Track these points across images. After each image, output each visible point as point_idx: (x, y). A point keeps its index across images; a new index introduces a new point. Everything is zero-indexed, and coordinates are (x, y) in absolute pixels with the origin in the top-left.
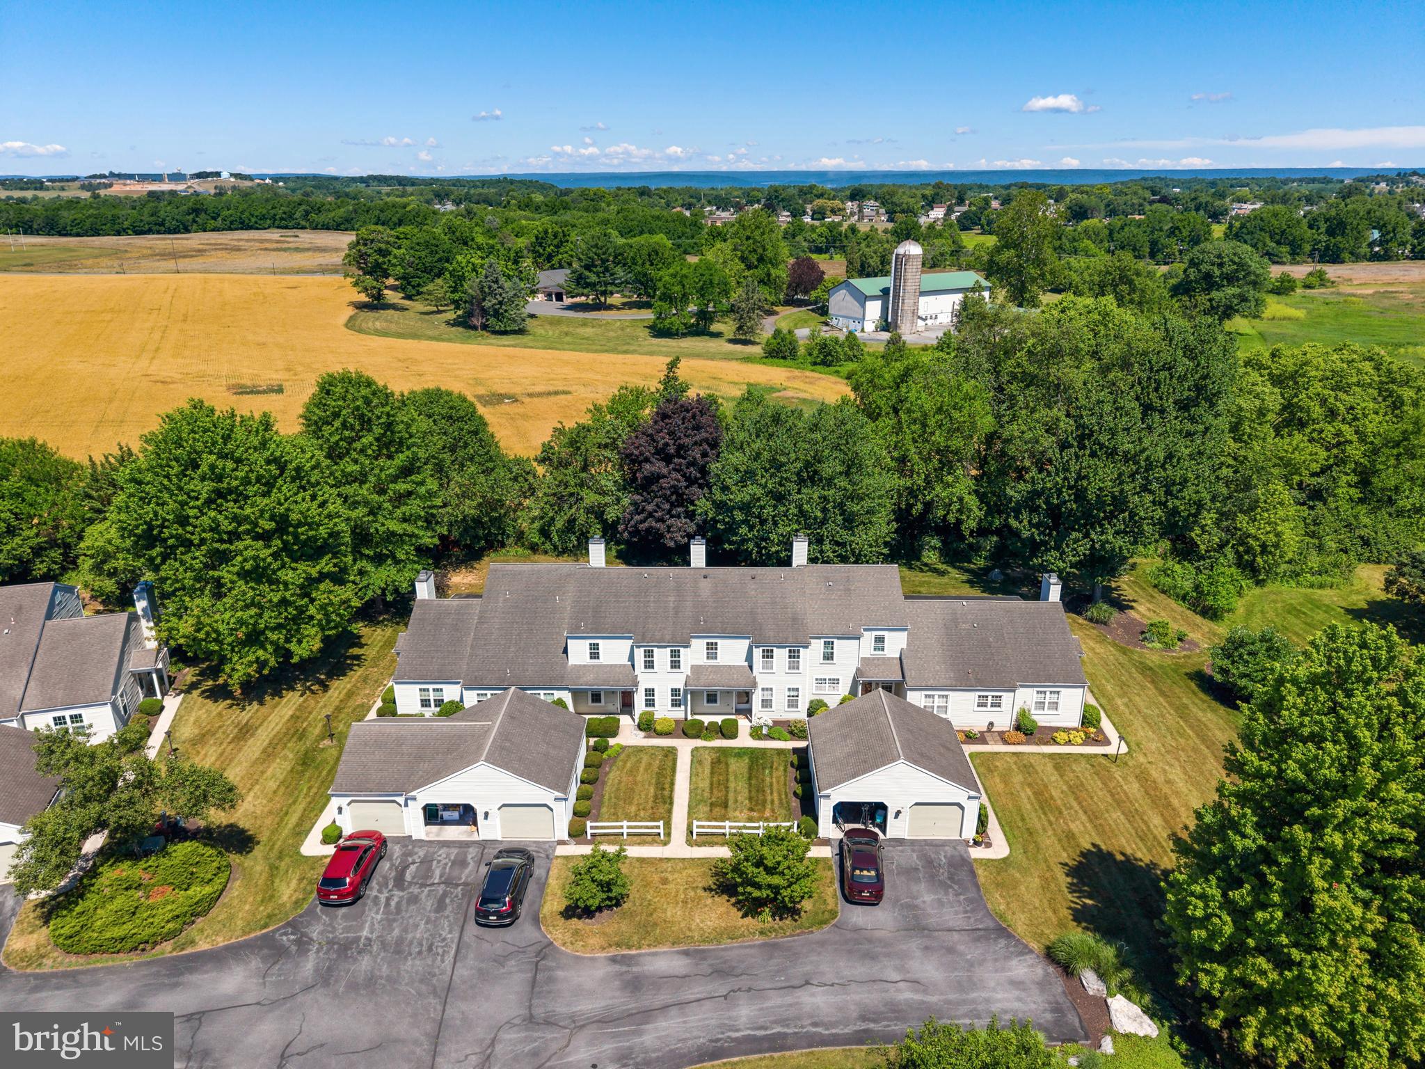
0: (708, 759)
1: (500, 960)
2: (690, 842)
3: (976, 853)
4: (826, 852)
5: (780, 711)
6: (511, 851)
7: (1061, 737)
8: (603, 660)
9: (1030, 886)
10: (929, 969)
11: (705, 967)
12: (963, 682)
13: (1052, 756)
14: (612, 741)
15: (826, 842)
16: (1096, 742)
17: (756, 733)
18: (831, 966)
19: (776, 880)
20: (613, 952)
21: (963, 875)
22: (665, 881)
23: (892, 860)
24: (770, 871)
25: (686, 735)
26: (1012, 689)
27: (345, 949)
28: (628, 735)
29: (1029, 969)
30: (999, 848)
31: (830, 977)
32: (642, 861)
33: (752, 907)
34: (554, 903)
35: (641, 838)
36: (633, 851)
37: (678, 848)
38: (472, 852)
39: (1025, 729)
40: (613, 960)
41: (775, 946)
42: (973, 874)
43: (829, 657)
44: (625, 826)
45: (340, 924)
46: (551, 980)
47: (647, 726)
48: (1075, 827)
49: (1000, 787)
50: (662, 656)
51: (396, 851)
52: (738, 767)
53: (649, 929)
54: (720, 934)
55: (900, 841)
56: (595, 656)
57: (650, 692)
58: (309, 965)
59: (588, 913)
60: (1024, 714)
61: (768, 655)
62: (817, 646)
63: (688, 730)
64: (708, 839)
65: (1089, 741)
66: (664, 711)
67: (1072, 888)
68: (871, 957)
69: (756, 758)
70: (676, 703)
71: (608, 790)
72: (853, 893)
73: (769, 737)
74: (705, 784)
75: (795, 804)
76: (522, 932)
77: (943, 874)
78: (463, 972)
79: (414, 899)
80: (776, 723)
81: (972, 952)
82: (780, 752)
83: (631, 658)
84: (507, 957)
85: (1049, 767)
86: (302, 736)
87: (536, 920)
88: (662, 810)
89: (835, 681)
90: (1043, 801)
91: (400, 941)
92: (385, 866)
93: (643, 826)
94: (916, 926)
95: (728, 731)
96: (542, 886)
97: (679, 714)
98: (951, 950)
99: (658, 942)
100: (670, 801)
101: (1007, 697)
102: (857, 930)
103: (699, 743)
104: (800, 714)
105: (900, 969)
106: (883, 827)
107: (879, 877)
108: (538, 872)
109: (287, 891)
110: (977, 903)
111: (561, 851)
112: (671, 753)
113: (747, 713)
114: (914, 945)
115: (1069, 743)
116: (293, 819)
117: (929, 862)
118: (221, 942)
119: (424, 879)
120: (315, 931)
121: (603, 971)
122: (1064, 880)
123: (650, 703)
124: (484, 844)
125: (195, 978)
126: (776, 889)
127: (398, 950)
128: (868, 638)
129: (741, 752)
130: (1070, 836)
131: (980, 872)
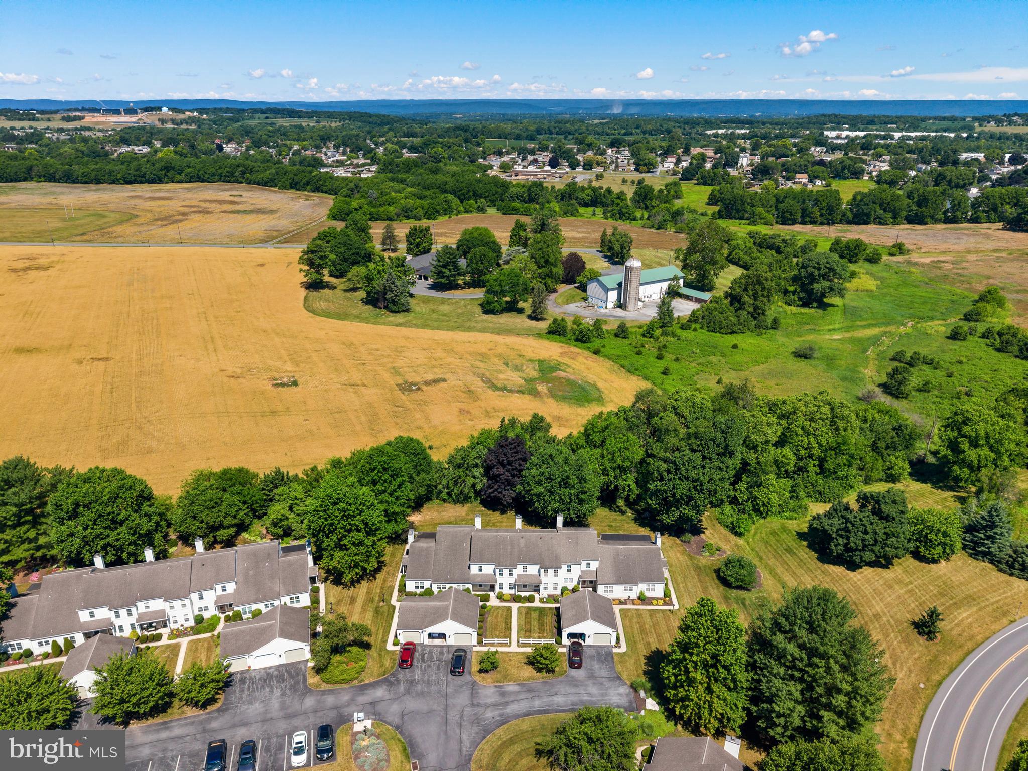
0: (523, 612)
1: (461, 686)
2: (518, 646)
3: (615, 650)
4: (564, 650)
5: (551, 591)
6: (458, 650)
7: (654, 602)
8: (484, 572)
9: (631, 663)
10: (594, 690)
11: (524, 689)
12: (619, 582)
13: (650, 610)
14: (488, 604)
15: (564, 646)
16: (668, 604)
17: (541, 601)
18: (564, 689)
19: (547, 662)
20: (496, 684)
21: (610, 658)
22: (510, 660)
23: (586, 653)
24: (545, 659)
25: (515, 601)
26: (637, 584)
27: (412, 682)
28: (494, 602)
29: (624, 690)
30: (623, 648)
31: (563, 692)
32: (502, 652)
33: (539, 670)
34: (475, 667)
35: (502, 645)
36: (500, 649)
37: (514, 648)
38: (445, 649)
39: (642, 599)
40: (496, 686)
41: (546, 682)
42: (613, 658)
43: (569, 571)
44: (496, 640)
45: (408, 675)
46: (477, 693)
47: (500, 597)
48: (651, 640)
49: (628, 624)
50: (506, 572)
51: (419, 648)
52: (535, 615)
53: (506, 677)
54: (529, 678)
55: (590, 646)
56: (480, 570)
57: (501, 584)
58: (402, 688)
59: (487, 671)
60: (642, 593)
61: (546, 571)
62: (565, 567)
63: (516, 599)
64: (525, 645)
65: (665, 604)
66: (507, 591)
67: (646, 664)
68: (576, 686)
69: (541, 611)
70: (511, 588)
71: (488, 625)
72: (572, 665)
73: (546, 602)
74: (522, 623)
75: (555, 631)
76: (466, 678)
77: (603, 658)
78: (450, 690)
79: (429, 666)
80: (549, 596)
81: (607, 684)
82: (550, 609)
83: (495, 571)
84: (463, 685)
85: (648, 616)
86: (372, 600)
87: (470, 673)
88: (508, 633)
89: (572, 579)
90: (643, 631)
91: (428, 680)
92: (417, 654)
93: (501, 640)
94: (592, 676)
95: (530, 599)
96: (470, 662)
97: (512, 592)
98: (602, 684)
99: (510, 681)
100: (510, 629)
101: (635, 587)
102: (573, 677)
103: (520, 605)
104: (558, 592)
105: (585, 690)
106: (584, 641)
107: (581, 660)
108: (468, 656)
109: (387, 663)
110: (613, 668)
111: (475, 649)
112: (509, 609)
113: (538, 591)
114: (590, 682)
115: (657, 605)
116: (380, 636)
117: (599, 654)
118: (372, 680)
119: (431, 657)
120: (401, 676)
121: (493, 690)
122: (643, 661)
123: (501, 588)
124: (449, 646)
125: (368, 691)
126: (547, 665)
127: (428, 683)
128: (584, 563)
129: (536, 609)
130: (649, 644)
131: (615, 657)
